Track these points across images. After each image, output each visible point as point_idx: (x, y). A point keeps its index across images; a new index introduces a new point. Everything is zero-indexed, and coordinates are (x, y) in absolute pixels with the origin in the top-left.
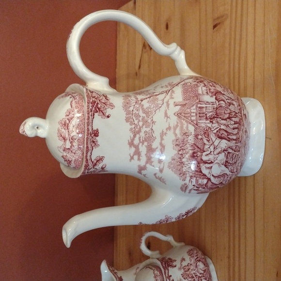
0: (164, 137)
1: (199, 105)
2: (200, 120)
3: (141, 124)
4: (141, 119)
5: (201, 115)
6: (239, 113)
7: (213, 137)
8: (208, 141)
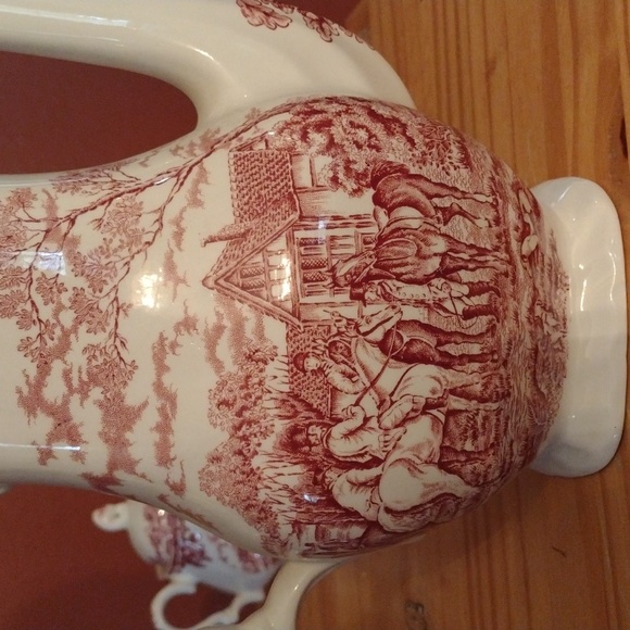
0: (170, 360)
1: (300, 234)
2: (310, 294)
3: (67, 318)
4: (65, 298)
5: (312, 274)
6: (497, 249)
7: (370, 358)
8: (350, 377)
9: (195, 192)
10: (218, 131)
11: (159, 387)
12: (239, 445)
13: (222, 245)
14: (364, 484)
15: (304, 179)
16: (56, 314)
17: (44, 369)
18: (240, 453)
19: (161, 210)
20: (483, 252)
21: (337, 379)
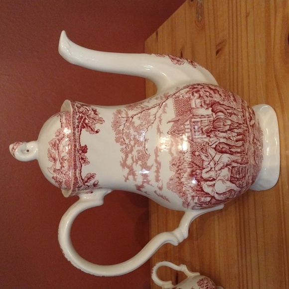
9: (164, 109)
10: (168, 93)
11: (156, 161)
12: (178, 175)
13: (172, 123)
14: (211, 186)
15: (193, 106)
16: (129, 142)
17: (127, 156)
18: (178, 178)
19: (155, 114)
20: (240, 124)
21: (203, 157)
